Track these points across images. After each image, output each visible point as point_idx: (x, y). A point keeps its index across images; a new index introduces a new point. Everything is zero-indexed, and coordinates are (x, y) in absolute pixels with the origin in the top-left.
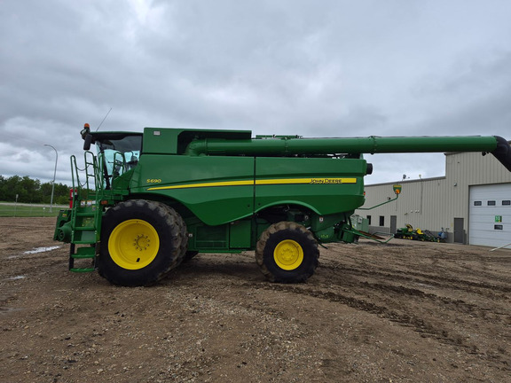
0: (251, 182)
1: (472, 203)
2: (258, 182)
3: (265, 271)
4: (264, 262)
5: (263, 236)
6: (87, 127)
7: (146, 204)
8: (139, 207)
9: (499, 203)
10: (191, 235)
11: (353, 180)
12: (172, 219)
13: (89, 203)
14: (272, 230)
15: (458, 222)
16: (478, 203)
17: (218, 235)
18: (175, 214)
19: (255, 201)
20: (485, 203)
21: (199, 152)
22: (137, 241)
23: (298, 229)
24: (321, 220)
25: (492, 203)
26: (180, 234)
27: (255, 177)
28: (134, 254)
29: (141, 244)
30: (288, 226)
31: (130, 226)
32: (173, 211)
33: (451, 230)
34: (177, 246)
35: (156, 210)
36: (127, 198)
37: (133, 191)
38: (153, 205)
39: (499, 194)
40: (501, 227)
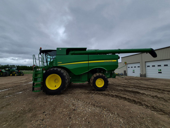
0: (88, 62)
1: (128, 67)
2: (89, 62)
3: (93, 88)
4: (93, 85)
5: (92, 78)
6: (41, 48)
7: (57, 69)
8: (55, 70)
9: (133, 67)
10: (71, 78)
11: (116, 61)
12: (65, 74)
13: (39, 69)
14: (95, 76)
15: (125, 71)
16: (129, 67)
17: (78, 77)
18: (66, 72)
19: (89, 67)
20: (130, 67)
21: (72, 54)
22: (55, 80)
23: (102, 75)
24: (107, 72)
25: (132, 67)
26: (68, 78)
27: (88, 61)
28: (54, 84)
29: (56, 81)
30: (99, 74)
31: (52, 76)
32: (65, 71)
33: (123, 73)
34: (67, 82)
35: (60, 71)
36: (52, 68)
37: (54, 66)
38: (59, 69)
39: (133, 65)
40: (134, 72)
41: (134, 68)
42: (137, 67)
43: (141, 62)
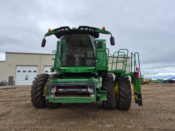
1: (17, 71)
9: (27, 71)
15: (11, 78)
16: (19, 71)
20: (22, 71)
25: (24, 71)
39: (27, 69)
40: (27, 79)
41: (27, 73)
42: (32, 71)
43: (39, 66)
